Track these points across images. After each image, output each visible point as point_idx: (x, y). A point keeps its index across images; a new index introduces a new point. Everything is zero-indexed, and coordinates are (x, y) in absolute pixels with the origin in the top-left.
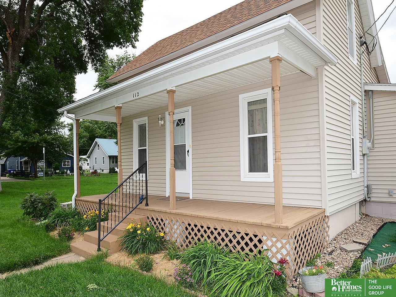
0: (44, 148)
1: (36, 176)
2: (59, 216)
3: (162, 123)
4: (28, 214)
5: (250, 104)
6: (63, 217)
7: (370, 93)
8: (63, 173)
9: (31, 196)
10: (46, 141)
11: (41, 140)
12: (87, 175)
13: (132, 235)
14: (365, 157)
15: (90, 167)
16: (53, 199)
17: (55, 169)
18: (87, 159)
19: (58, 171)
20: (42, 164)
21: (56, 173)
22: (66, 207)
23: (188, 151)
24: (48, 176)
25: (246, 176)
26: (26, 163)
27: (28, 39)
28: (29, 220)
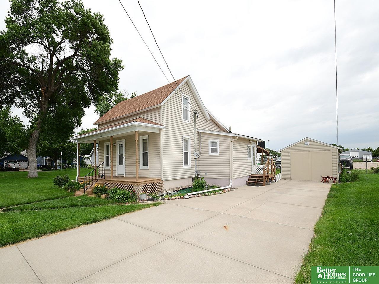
0: (62, 152)
1: (56, 169)
2: (70, 184)
3: (115, 145)
4: (56, 184)
5: (144, 140)
6: (72, 185)
7: (200, 133)
8: (73, 167)
9: (58, 177)
10: (63, 147)
11: (60, 147)
12: (89, 168)
13: (96, 188)
14: (196, 159)
15: (92, 163)
16: (68, 178)
17: (68, 164)
18: (90, 157)
19: (70, 165)
20: (60, 161)
21: (69, 167)
22: (74, 182)
23: (124, 157)
24: (64, 169)
25: (142, 167)
26: (49, 160)
27: (53, 92)
28: (57, 186)
